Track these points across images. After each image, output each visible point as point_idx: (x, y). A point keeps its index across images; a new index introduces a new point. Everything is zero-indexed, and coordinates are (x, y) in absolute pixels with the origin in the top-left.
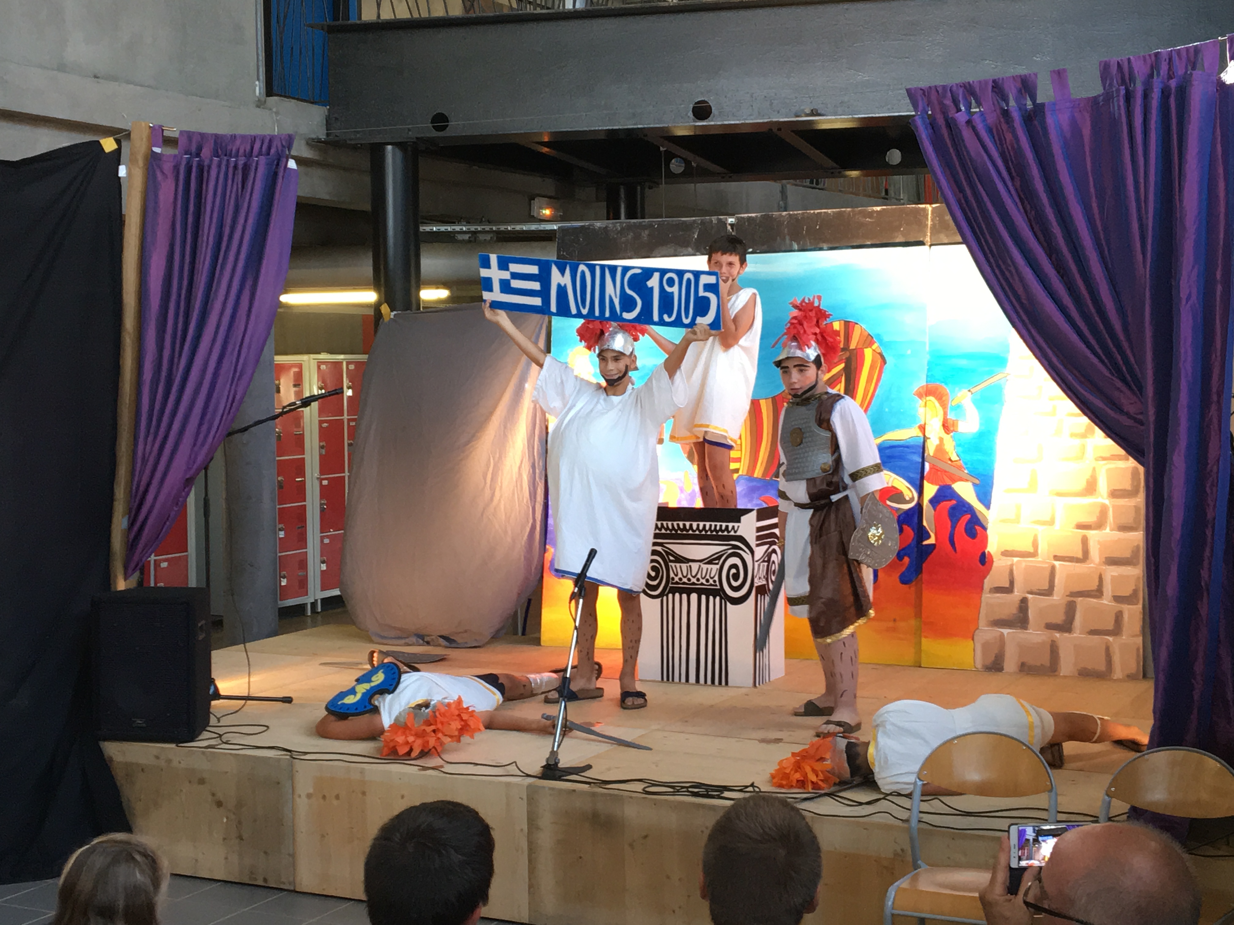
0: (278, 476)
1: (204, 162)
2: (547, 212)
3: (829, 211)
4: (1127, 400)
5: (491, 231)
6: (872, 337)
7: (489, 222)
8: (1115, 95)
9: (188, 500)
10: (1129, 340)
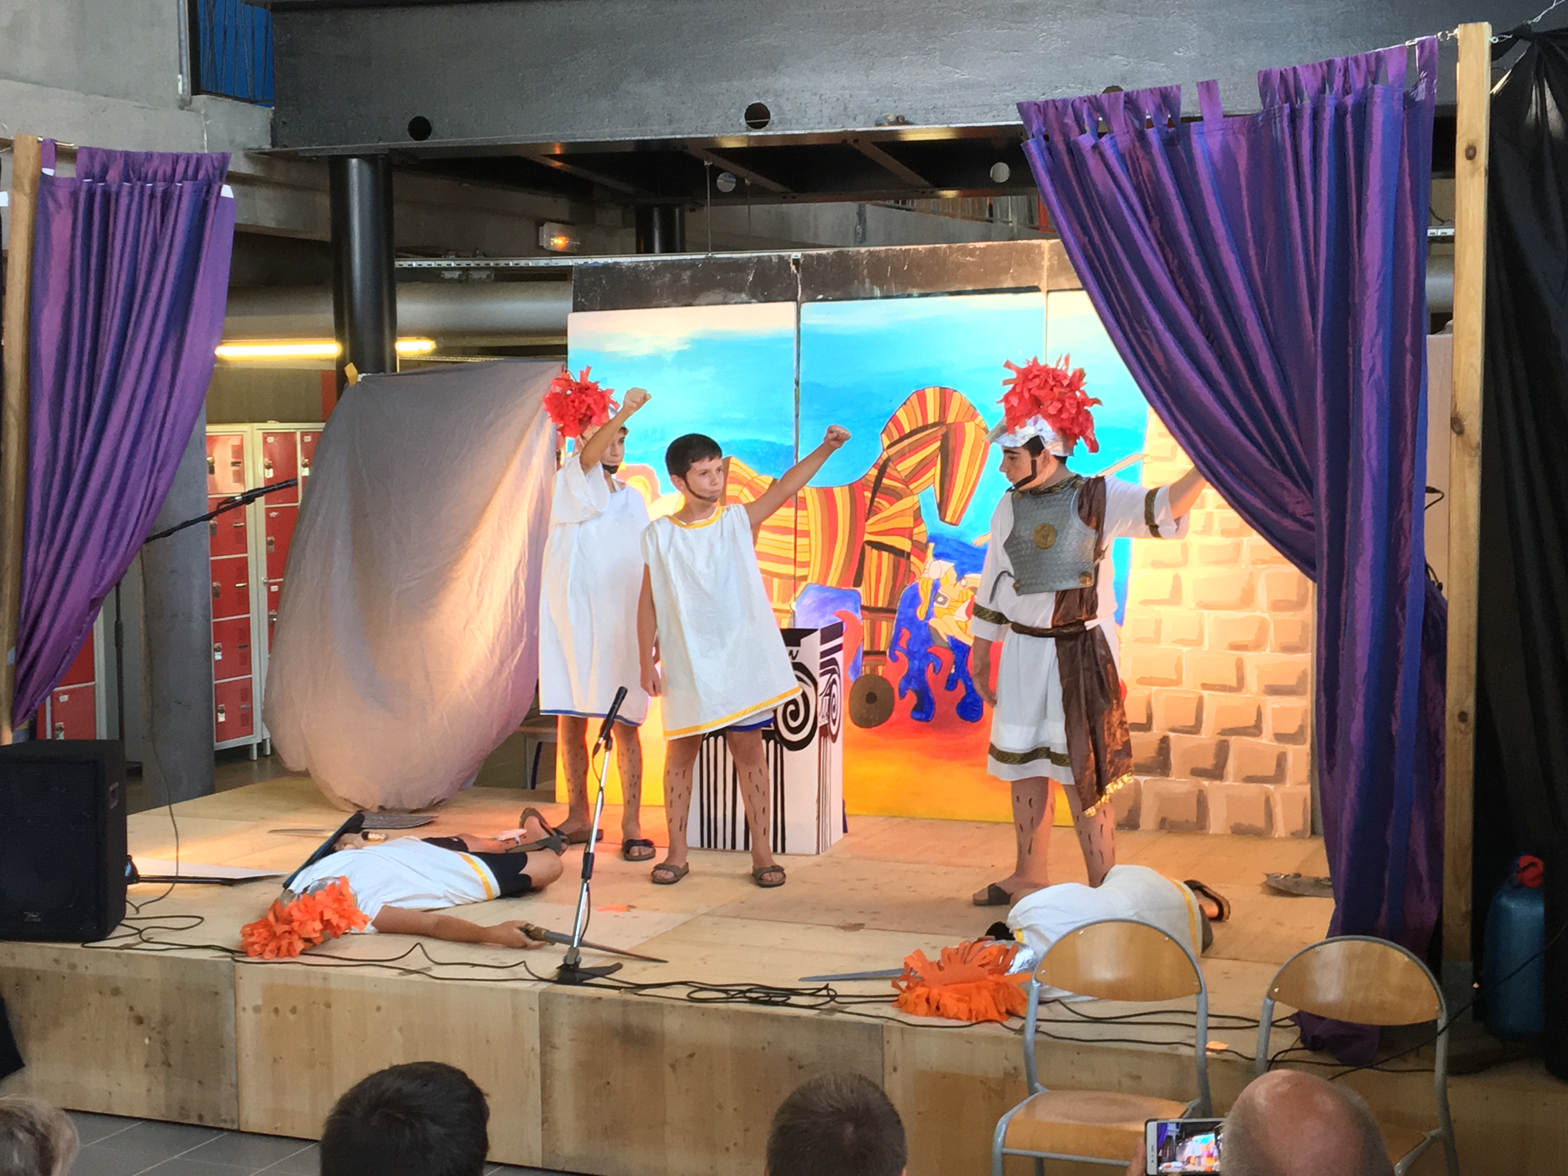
0: (213, 581)
1: (110, 188)
2: (559, 242)
3: (920, 247)
4: (1292, 497)
5: (487, 268)
6: (975, 408)
7: (485, 256)
8: (1277, 115)
9: (95, 625)
10: (1295, 422)
